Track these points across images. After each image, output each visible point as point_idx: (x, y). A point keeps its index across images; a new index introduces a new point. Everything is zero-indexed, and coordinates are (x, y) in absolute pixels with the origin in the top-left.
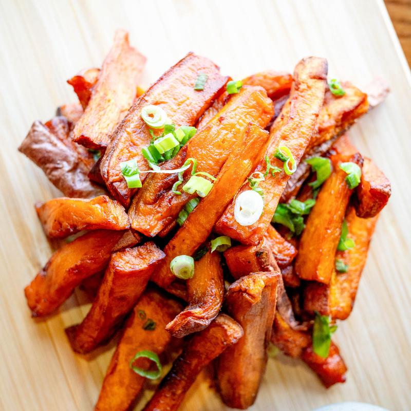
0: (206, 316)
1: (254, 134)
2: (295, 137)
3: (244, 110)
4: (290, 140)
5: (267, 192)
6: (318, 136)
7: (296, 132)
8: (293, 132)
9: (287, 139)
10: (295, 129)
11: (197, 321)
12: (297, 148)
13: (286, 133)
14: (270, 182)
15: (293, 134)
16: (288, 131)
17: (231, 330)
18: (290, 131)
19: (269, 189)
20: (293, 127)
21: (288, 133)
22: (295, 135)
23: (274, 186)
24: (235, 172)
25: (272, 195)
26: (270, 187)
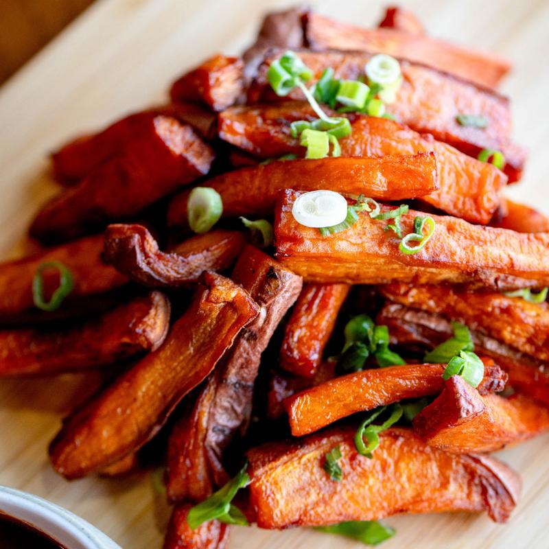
0: (152, 261)
1: (422, 166)
2: (460, 242)
3: (457, 164)
4: (451, 237)
5: (359, 234)
6: (497, 311)
7: (468, 242)
8: (466, 238)
9: (451, 231)
10: (472, 238)
11: (138, 250)
12: (445, 248)
13: (457, 227)
14: (376, 232)
15: (462, 237)
16: (462, 228)
17: (152, 321)
18: (463, 231)
19: (364, 234)
20: (473, 233)
21: (459, 230)
22: (464, 242)
23: (372, 239)
24: (358, 170)
25: (359, 241)
26: (369, 236)
